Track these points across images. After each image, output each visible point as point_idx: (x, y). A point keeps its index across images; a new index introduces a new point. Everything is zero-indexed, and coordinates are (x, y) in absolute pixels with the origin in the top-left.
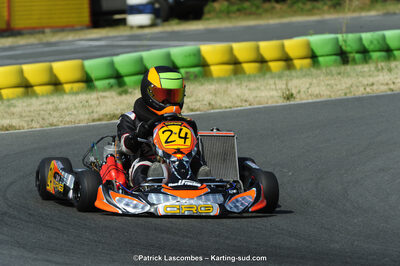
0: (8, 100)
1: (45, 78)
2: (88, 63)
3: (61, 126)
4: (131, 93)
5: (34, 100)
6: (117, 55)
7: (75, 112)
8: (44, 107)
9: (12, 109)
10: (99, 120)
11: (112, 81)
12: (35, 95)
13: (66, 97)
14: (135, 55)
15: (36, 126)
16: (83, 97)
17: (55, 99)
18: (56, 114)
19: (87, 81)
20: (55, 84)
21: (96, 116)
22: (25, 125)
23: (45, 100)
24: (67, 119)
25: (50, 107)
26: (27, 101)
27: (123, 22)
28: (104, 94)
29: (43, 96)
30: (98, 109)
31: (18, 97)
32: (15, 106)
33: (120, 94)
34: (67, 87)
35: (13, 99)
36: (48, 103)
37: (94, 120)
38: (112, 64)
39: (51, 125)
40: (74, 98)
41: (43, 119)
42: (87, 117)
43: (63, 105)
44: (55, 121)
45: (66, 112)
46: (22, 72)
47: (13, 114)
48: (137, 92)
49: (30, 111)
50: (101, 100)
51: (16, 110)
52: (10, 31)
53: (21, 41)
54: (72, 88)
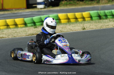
0: (2, 30)
1: (13, 23)
2: (26, 19)
3: (17, 37)
5: (9, 30)
6: (34, 16)
7: (21, 33)
8: (12, 32)
9: (3, 32)
10: (29, 35)
11: (33, 24)
12: (10, 28)
13: (19, 29)
14: (39, 17)
15: (10, 37)
16: (24, 29)
17: (16, 29)
18: (16, 34)
19: (25, 24)
20: (16, 25)
21: (27, 34)
22: (7, 37)
23: (13, 29)
24: (19, 35)
25: (14, 31)
26: (8, 30)
27: (36, 7)
28: (30, 28)
29: (12, 28)
30: (28, 32)
31: (5, 29)
33: (35, 28)
34: (19, 26)
35: (3, 29)
36: (14, 30)
37: (27, 35)
38: (32, 19)
39: (15, 37)
40: (21, 29)
41: (12, 35)
42: (25, 34)
43: (18, 31)
44: (15, 35)
45: (19, 33)
46: (6, 21)
47: (3, 34)
48: (39, 27)
49: (8, 33)
50: (29, 29)
51: (4, 32)
52: (3, 10)
53: (6, 12)
54: (21, 26)
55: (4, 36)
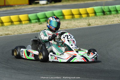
0: (7, 26)
1: (17, 20)
2: (30, 15)
3: (23, 34)
4: (43, 24)
5: (14, 26)
6: (38, 12)
7: (27, 30)
8: (17, 28)
9: (8, 29)
10: (34, 32)
11: (37, 20)
12: (14, 24)
13: (23, 25)
14: (43, 13)
15: (16, 34)
16: (29, 25)
17: (21, 26)
18: (21, 30)
19: (29, 20)
20: (20, 21)
21: (33, 31)
22: (12, 33)
23: (18, 26)
24: (25, 32)
25: (19, 28)
26: (12, 26)
27: (38, 3)
28: (35, 24)
29: (17, 25)
30: (34, 29)
31: (10, 25)
32: (9, 28)
33: (40, 24)
34: (23, 22)
35: (8, 26)
36: (19, 27)
37: (33, 32)
38: (36, 15)
39: (20, 33)
40: (26, 25)
41: (18, 32)
42: (30, 31)
43: (23, 28)
44: (21, 32)
45: (24, 30)
46: (10, 18)
47: (9, 30)
48: (44, 23)
49: (14, 29)
50: (34, 26)
51: (10, 29)
52: (5, 6)
53: (9, 9)
54: (25, 23)
55: (10, 33)
